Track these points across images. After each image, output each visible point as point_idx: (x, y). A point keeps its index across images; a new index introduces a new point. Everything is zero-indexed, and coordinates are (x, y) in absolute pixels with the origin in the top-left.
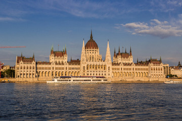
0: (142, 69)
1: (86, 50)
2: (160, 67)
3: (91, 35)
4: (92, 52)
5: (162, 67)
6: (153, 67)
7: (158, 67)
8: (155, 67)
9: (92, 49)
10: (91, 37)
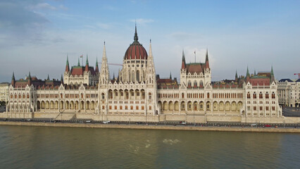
0: (227, 96)
1: (127, 61)
2: (270, 91)
3: (136, 34)
4: (135, 64)
5: (275, 91)
6: (252, 91)
7: (264, 91)
8: (258, 91)
9: (135, 60)
10: (136, 38)
